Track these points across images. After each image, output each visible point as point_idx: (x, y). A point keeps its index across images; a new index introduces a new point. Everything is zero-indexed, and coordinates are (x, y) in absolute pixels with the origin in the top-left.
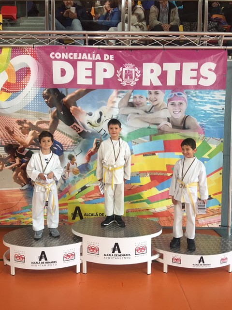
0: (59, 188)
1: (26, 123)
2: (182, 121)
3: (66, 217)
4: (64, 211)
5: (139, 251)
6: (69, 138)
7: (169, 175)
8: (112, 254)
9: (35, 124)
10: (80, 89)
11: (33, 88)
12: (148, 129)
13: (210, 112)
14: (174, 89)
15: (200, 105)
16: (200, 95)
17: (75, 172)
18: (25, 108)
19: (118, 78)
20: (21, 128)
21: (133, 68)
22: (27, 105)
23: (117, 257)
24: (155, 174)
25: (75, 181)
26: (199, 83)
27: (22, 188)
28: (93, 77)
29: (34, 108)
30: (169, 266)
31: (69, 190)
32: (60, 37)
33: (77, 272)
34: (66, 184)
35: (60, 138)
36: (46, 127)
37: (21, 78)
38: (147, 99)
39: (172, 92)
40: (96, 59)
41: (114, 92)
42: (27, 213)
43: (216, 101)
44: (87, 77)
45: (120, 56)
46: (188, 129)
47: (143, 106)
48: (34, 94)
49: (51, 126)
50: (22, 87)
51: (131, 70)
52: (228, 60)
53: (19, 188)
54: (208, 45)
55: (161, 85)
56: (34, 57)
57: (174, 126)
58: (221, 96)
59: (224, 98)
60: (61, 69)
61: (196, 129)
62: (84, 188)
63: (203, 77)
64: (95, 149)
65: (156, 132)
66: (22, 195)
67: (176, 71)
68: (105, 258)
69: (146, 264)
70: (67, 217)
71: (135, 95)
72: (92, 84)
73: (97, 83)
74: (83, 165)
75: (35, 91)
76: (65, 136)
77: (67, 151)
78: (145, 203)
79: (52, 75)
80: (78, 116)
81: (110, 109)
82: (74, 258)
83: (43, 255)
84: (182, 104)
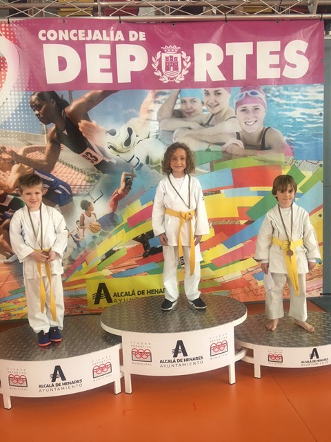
0: (70, 256)
1: (6, 152)
2: (260, 137)
3: (85, 302)
4: (81, 292)
6: (80, 174)
7: (242, 222)
9: (20, 153)
10: (92, 92)
11: (12, 93)
12: (207, 153)
13: (301, 120)
15: (286, 110)
16: (286, 93)
17: (94, 229)
19: (154, 70)
21: (178, 53)
23: (181, 363)
24: (221, 223)
25: (96, 242)
26: (283, 74)
27: (6, 260)
28: (113, 69)
29: (17, 126)
31: (87, 258)
33: (116, 393)
34: (80, 249)
35: (66, 175)
36: (40, 157)
38: (203, 103)
39: (243, 90)
40: (117, 39)
41: (149, 95)
42: (20, 300)
43: (309, 102)
44: (103, 71)
45: (158, 34)
46: (269, 148)
47: (197, 115)
48: (15, 103)
49: (49, 156)
51: (175, 56)
52: (325, 38)
54: (293, 13)
55: (224, 79)
56: (10, 39)
57: (248, 146)
58: (316, 94)
59: (321, 97)
60: (59, 57)
61: (281, 148)
62: (110, 253)
63: (289, 64)
64: (123, 190)
65: (219, 157)
66: (8, 272)
67: (248, 56)
68: (161, 366)
70: (87, 300)
71: (184, 98)
72: (111, 81)
73: (119, 81)
74: (105, 216)
75: (17, 97)
76: (73, 171)
77: (79, 195)
78: (208, 268)
79: (45, 69)
80: (92, 136)
81: (145, 123)
82: (109, 371)
83: (58, 373)
84: (258, 109)
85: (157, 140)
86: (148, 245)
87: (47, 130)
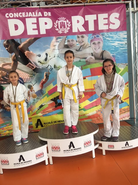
2: (101, 54)
4: (31, 123)
6: (27, 74)
8: (69, 149)
9: (1, 66)
10: (30, 39)
12: (80, 62)
13: (118, 46)
14: (94, 33)
16: (111, 35)
17: (34, 97)
19: (55, 28)
21: (65, 20)
23: (72, 151)
24: (87, 91)
25: (35, 102)
26: (109, 28)
28: (38, 29)
31: (31, 109)
33: (46, 165)
35: (21, 74)
36: (9, 67)
39: (93, 35)
40: (39, 16)
41: (54, 39)
42: (4, 128)
43: (121, 39)
44: (34, 29)
45: (56, 12)
47: (74, 46)
51: (64, 22)
52: (127, 11)
55: (85, 30)
57: (96, 58)
58: (124, 35)
59: (126, 36)
60: (15, 24)
62: (41, 106)
63: (112, 23)
65: (85, 64)
67: (94, 20)
68: (64, 153)
70: (32, 126)
71: (68, 40)
72: (38, 34)
74: (39, 91)
76: (24, 73)
77: (27, 83)
78: (82, 110)
79: (9, 30)
81: (53, 51)
82: (43, 156)
83: (21, 158)
84: (100, 43)
85: (58, 58)
86: (57, 102)
87: (11, 56)
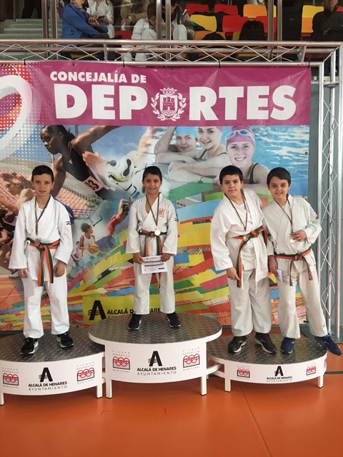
0: (70, 274)
1: (16, 177)
2: (249, 172)
3: (81, 317)
4: (78, 308)
5: (189, 362)
6: (82, 200)
8: (148, 368)
9: (29, 179)
10: (97, 126)
11: (25, 126)
12: (199, 185)
13: (287, 158)
14: (234, 124)
16: (274, 133)
17: (92, 250)
18: (14, 154)
19: (153, 109)
20: (8, 186)
21: (175, 94)
22: (17, 151)
23: (156, 372)
25: (94, 262)
26: (271, 116)
27: (11, 275)
28: (116, 108)
30: (233, 382)
31: (84, 277)
32: (64, 48)
33: (98, 397)
34: (78, 268)
35: (69, 200)
37: (6, 110)
38: (197, 139)
39: (233, 129)
40: (120, 81)
41: (148, 130)
42: (21, 312)
44: (106, 108)
46: (257, 182)
47: (191, 150)
48: (27, 134)
50: (9, 124)
51: (172, 97)
52: (313, 83)
53: (7, 276)
54: (283, 60)
55: (215, 118)
56: (25, 79)
58: (303, 135)
59: (307, 137)
60: (68, 96)
62: (106, 273)
63: (277, 107)
64: (120, 216)
65: (212, 189)
66: (12, 286)
67: (238, 99)
68: (138, 374)
69: (199, 380)
72: (114, 118)
73: (122, 117)
74: (104, 239)
75: (29, 129)
76: (76, 196)
77: (80, 219)
78: (197, 292)
79: (54, 105)
80: (95, 166)
81: (143, 156)
82: (92, 376)
83: (46, 374)
84: (247, 146)
